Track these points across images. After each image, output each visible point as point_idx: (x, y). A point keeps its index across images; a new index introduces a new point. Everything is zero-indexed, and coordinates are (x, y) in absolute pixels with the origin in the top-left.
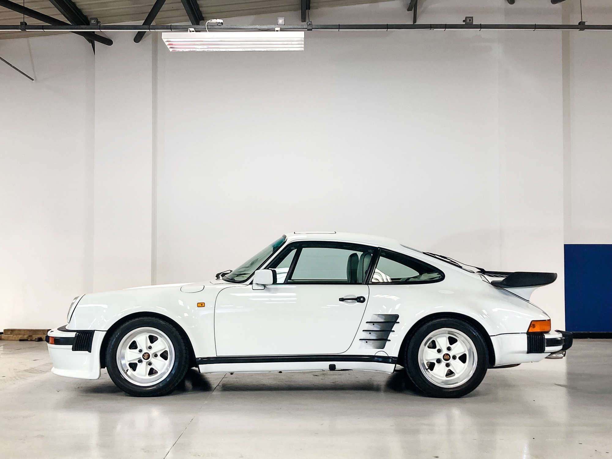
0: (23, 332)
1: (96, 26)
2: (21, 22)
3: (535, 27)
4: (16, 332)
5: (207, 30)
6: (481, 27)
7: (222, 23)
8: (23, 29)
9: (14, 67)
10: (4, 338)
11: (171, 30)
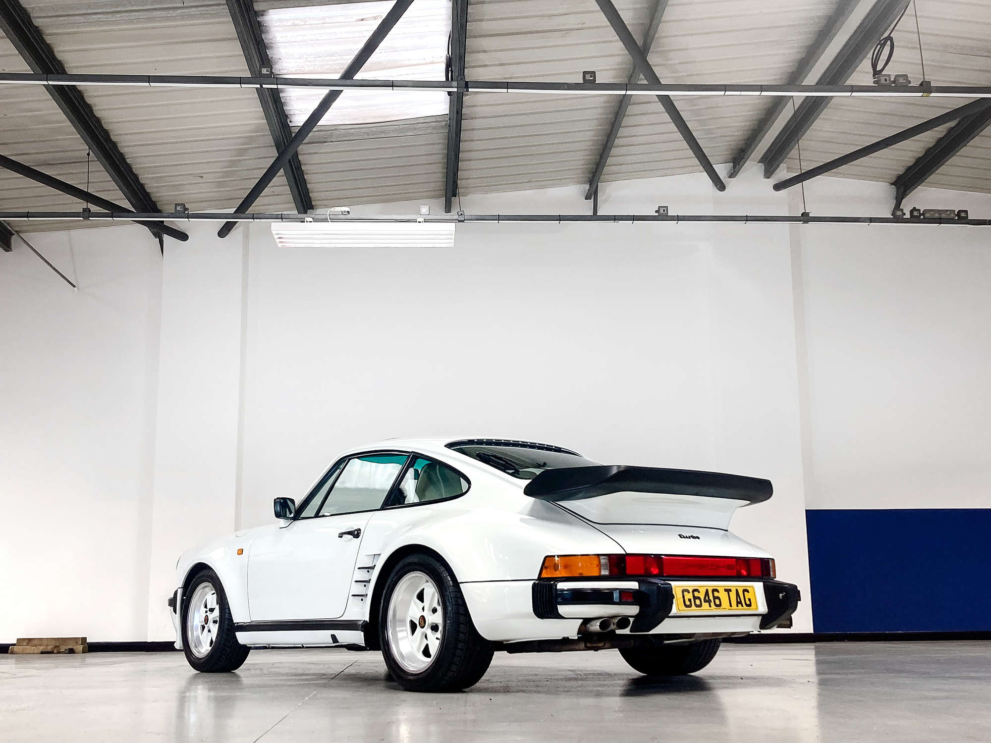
0: (45, 642)
1: (183, 214)
2: (83, 209)
3: (747, 219)
4: (36, 642)
5: (329, 220)
6: (678, 218)
7: (348, 212)
8: (86, 217)
9: (54, 269)
10: (18, 651)
11: (281, 220)
